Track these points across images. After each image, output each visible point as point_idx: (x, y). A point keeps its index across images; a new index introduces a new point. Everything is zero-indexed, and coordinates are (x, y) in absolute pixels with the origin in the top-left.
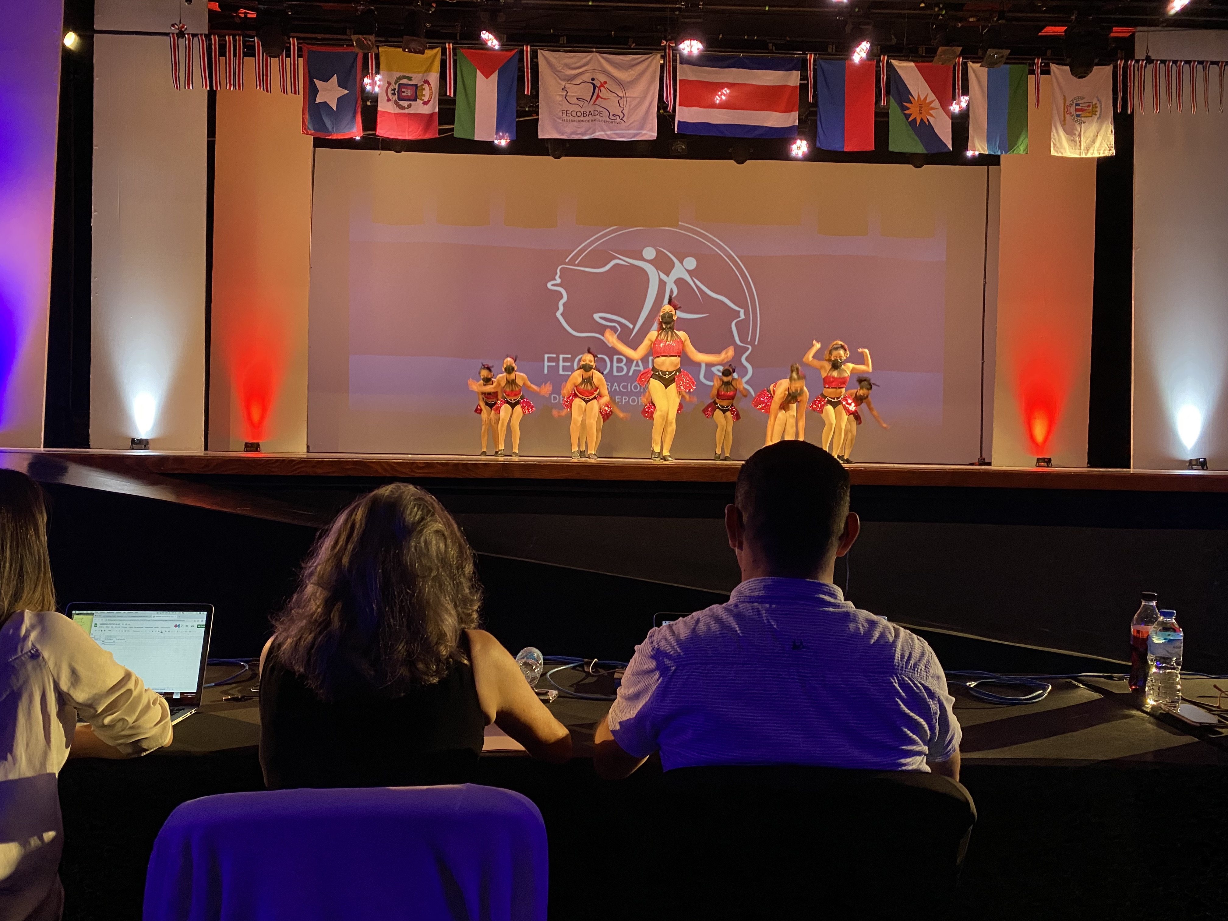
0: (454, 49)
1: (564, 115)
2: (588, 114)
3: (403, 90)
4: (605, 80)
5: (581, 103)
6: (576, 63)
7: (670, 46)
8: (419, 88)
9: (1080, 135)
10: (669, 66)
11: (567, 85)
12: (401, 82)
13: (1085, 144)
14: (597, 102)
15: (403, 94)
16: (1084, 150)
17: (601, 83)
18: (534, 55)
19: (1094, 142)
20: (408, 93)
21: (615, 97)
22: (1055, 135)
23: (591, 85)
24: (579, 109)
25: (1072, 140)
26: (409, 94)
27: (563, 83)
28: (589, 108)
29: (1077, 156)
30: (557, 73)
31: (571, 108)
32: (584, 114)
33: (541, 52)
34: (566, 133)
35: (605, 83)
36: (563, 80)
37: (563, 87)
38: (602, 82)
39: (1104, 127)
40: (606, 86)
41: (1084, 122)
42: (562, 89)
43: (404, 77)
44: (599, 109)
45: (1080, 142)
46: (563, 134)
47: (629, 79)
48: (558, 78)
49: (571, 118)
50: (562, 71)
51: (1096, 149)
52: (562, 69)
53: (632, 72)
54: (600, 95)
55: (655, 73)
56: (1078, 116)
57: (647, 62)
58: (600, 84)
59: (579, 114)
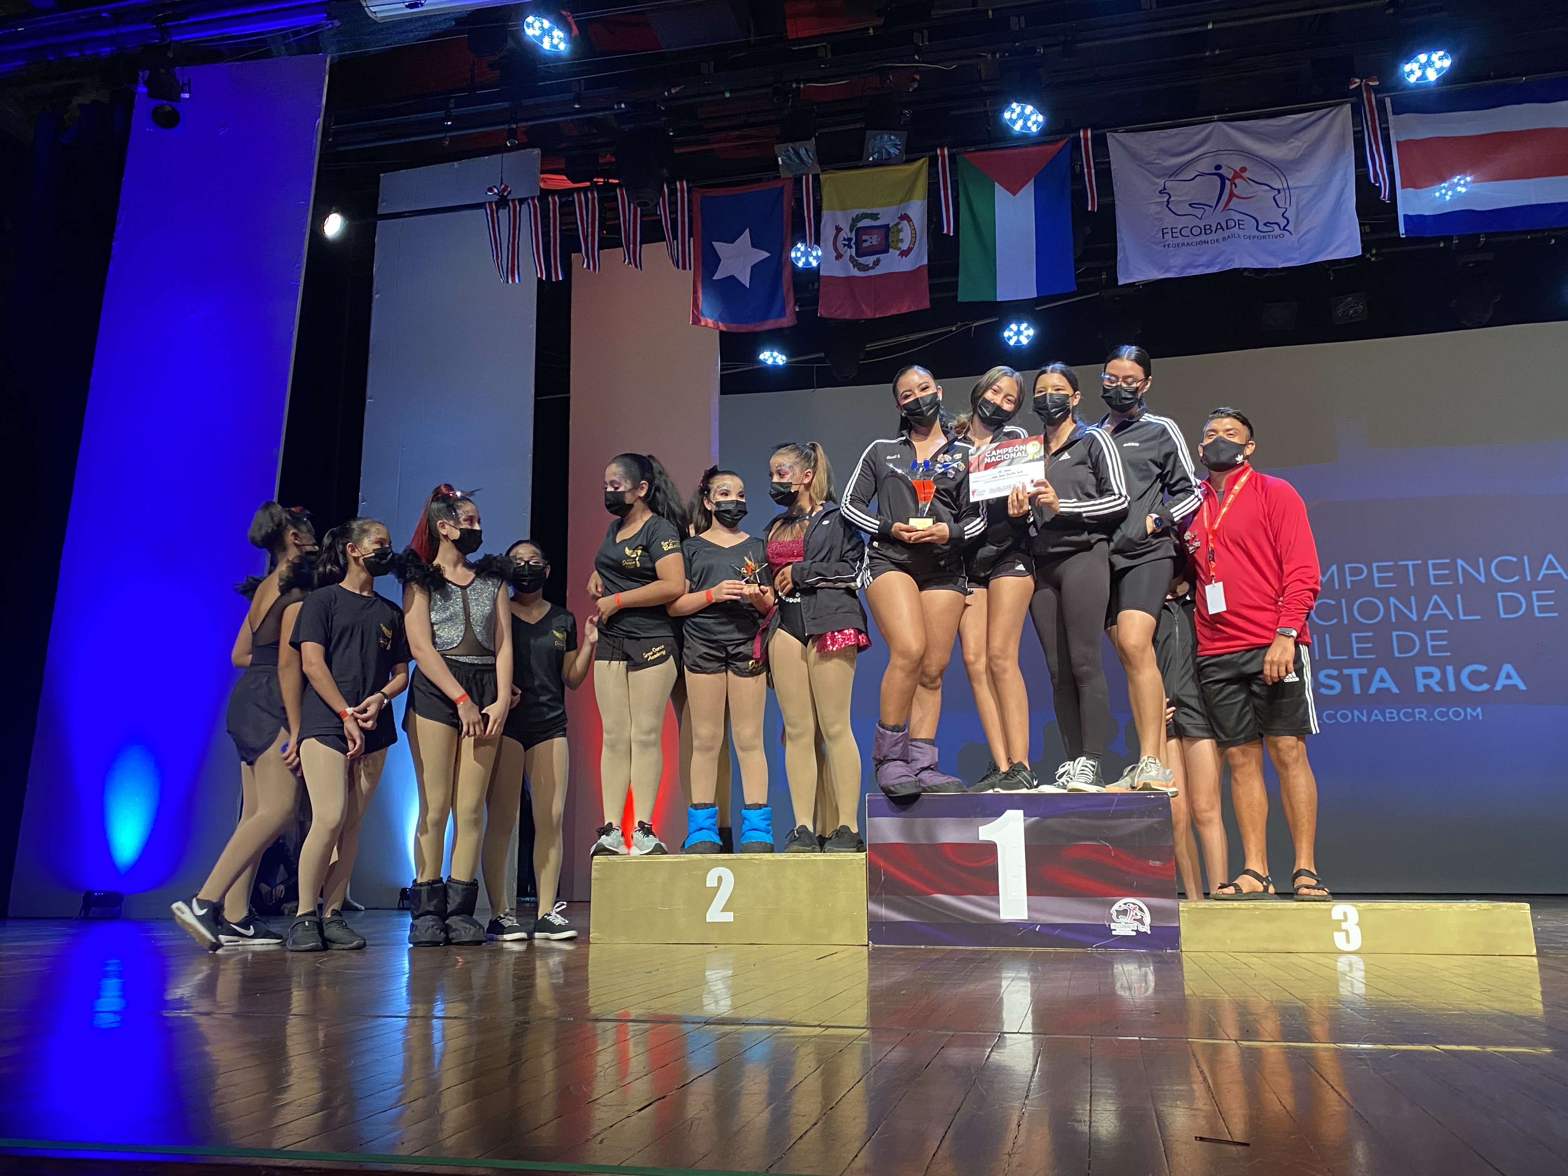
0: (952, 157)
1: (1168, 236)
2: (1214, 230)
3: (864, 238)
4: (1244, 165)
5: (1199, 212)
6: (1183, 144)
7: (1367, 85)
8: (892, 230)
10: (1373, 121)
11: (1168, 184)
12: (860, 225)
14: (1231, 205)
15: (865, 245)
17: (1235, 172)
18: (1100, 143)
20: (874, 240)
21: (1265, 191)
23: (1216, 177)
24: (1197, 222)
26: (875, 243)
27: (1161, 182)
28: (1214, 218)
30: (1147, 166)
31: (1181, 222)
32: (1207, 229)
33: (1114, 137)
34: (1174, 267)
35: (1244, 169)
36: (1159, 177)
37: (1161, 188)
38: (1238, 170)
40: (1243, 174)
42: (1160, 192)
43: (865, 216)
44: (1237, 217)
46: (1167, 271)
47: (1290, 157)
48: (1150, 175)
49: (1181, 240)
50: (1156, 161)
52: (1155, 159)
53: (1297, 143)
54: (1235, 191)
55: (1343, 136)
57: (1325, 121)
58: (1233, 173)
59: (1196, 231)
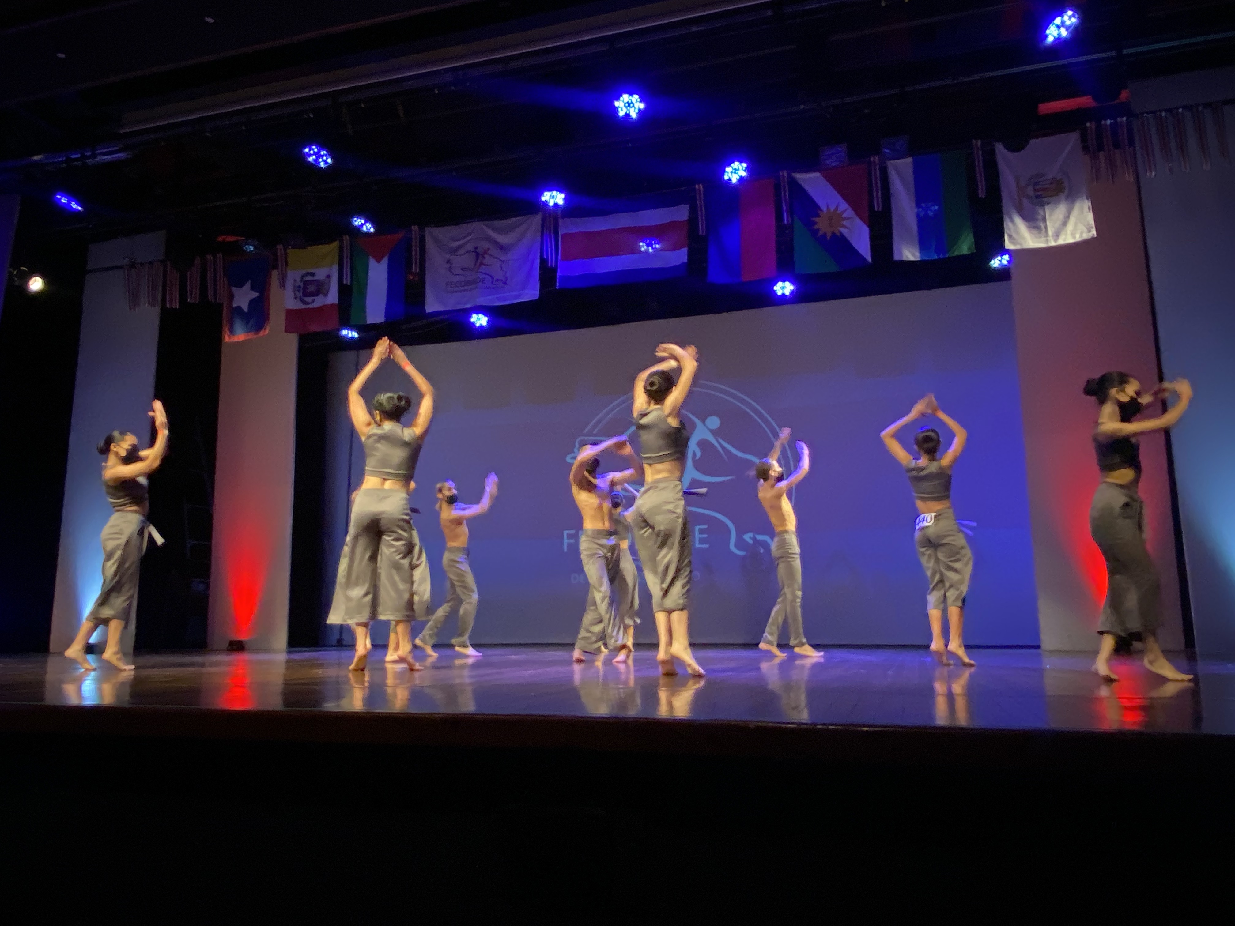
0: (351, 241)
1: (449, 287)
3: (307, 287)
4: (488, 246)
5: (465, 273)
6: (460, 234)
8: (321, 283)
9: (1044, 220)
11: (451, 258)
12: (306, 279)
13: (1053, 230)
14: (480, 270)
15: (307, 290)
16: (1053, 236)
18: (422, 234)
19: (1065, 224)
20: (312, 288)
21: (497, 261)
22: (1010, 224)
23: (474, 254)
24: (463, 279)
25: (1034, 227)
26: (312, 290)
27: (448, 256)
28: (472, 277)
29: (1042, 245)
30: (442, 248)
31: (456, 279)
33: (429, 230)
34: (450, 304)
36: (448, 253)
37: (448, 260)
38: (486, 249)
39: (1077, 205)
40: (488, 252)
41: (1048, 203)
42: (447, 262)
43: (308, 274)
45: (1046, 227)
46: (448, 306)
47: (510, 242)
48: (443, 252)
49: (456, 289)
50: (447, 244)
51: (1069, 232)
52: (447, 242)
53: (514, 235)
54: (483, 262)
55: (535, 232)
56: (1037, 197)
57: (528, 222)
58: (483, 251)
59: (463, 284)
